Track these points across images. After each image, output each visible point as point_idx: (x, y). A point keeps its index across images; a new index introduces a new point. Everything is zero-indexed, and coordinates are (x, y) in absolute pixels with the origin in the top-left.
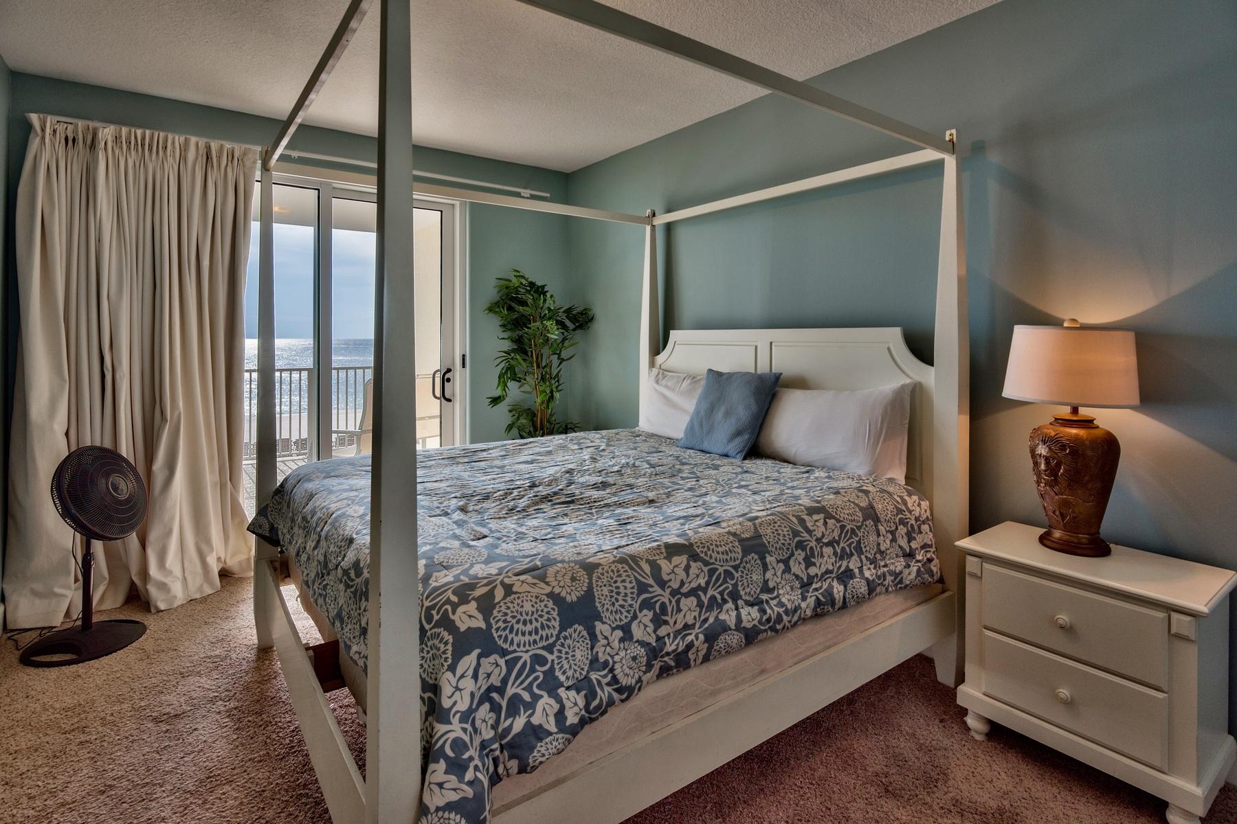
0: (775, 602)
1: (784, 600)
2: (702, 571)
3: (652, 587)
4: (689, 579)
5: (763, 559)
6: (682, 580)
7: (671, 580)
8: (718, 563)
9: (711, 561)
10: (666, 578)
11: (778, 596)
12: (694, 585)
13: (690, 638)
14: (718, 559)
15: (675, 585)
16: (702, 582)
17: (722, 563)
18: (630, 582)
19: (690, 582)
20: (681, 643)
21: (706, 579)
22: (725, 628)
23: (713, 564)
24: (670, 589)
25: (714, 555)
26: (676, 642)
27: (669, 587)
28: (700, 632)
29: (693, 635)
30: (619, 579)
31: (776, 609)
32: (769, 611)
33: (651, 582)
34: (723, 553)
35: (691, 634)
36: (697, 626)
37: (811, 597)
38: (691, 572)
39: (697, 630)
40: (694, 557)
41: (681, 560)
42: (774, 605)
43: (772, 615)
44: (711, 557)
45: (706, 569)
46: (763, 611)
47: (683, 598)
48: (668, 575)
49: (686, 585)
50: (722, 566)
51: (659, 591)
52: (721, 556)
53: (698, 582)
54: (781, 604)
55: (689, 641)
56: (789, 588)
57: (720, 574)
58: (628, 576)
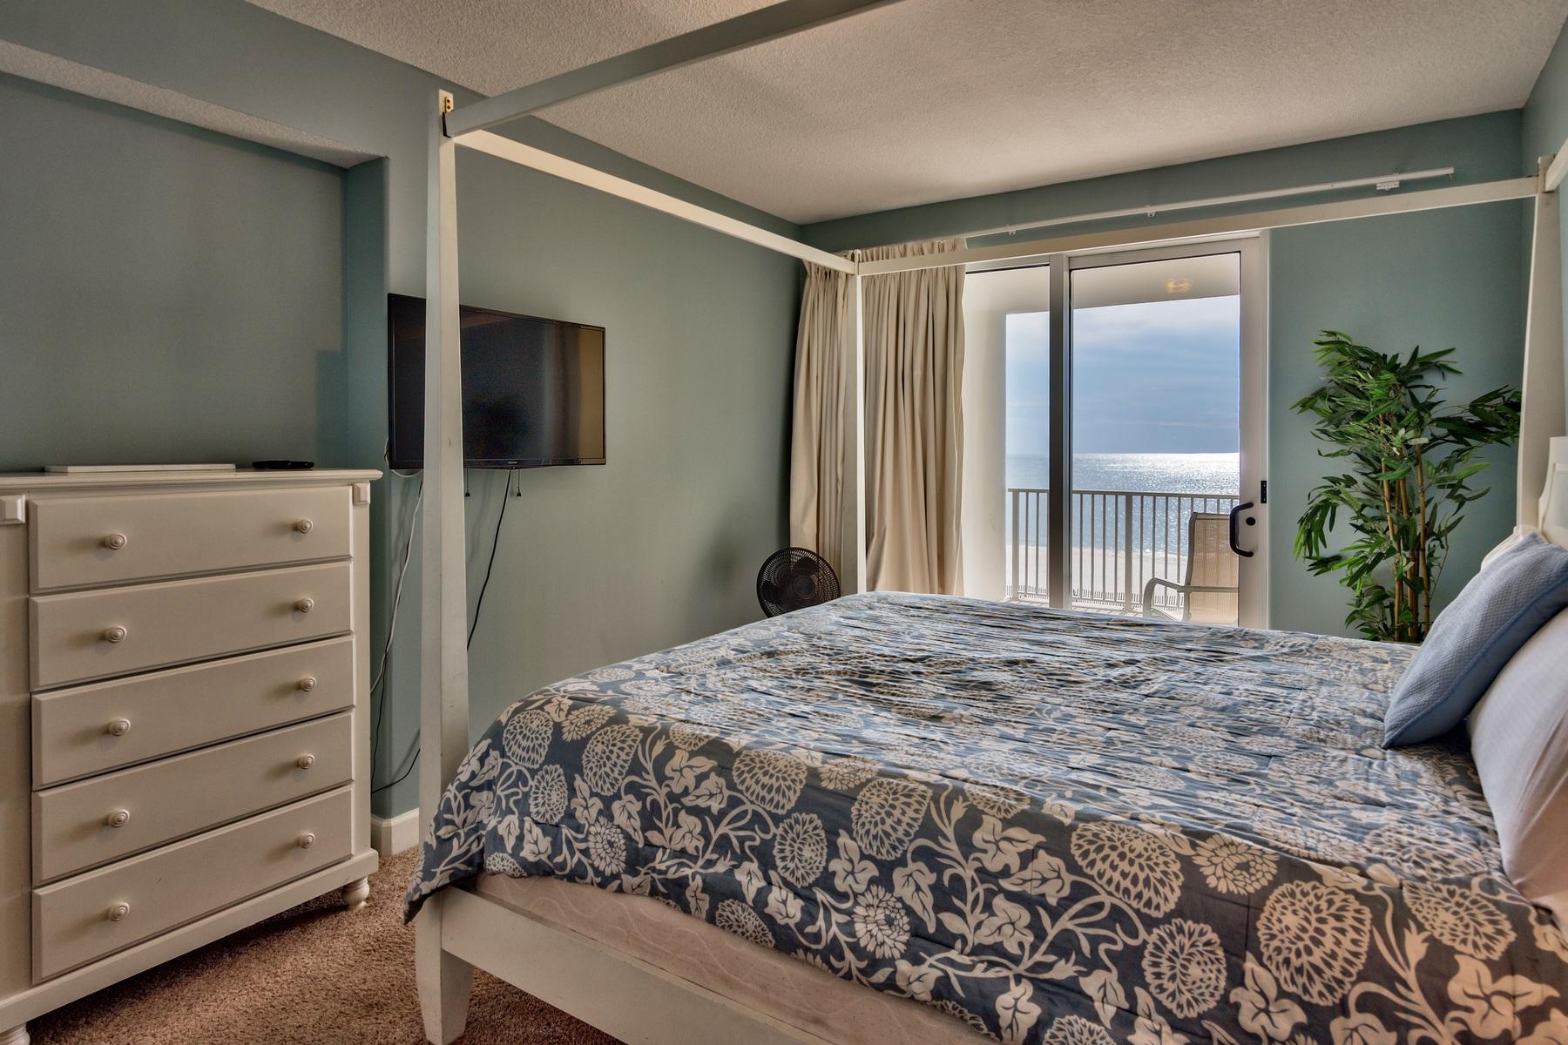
0: (843, 919)
1: (860, 928)
2: (721, 792)
3: (648, 774)
4: (698, 792)
5: (832, 834)
6: (686, 788)
7: (672, 778)
8: (748, 795)
9: (740, 787)
10: (668, 772)
11: (849, 913)
12: (702, 803)
13: (687, 871)
14: (751, 790)
15: (678, 790)
16: (715, 806)
17: (753, 798)
18: (627, 754)
19: (698, 797)
20: (673, 869)
21: (723, 806)
22: (737, 895)
23: (741, 792)
24: (668, 789)
25: (748, 782)
26: (668, 863)
27: (668, 786)
28: (701, 874)
29: (693, 871)
30: (619, 745)
31: (834, 928)
32: (821, 922)
33: (649, 766)
34: (763, 786)
35: (691, 868)
36: (701, 862)
37: (931, 966)
38: (705, 784)
39: (697, 867)
40: (723, 770)
41: (704, 764)
42: (837, 923)
43: (824, 933)
44: (743, 782)
45: (727, 793)
46: (809, 916)
47: (683, 811)
48: (674, 771)
49: (690, 797)
50: (752, 802)
51: (654, 783)
52: (758, 788)
53: (709, 803)
54: (848, 929)
55: (684, 874)
56: (882, 916)
57: (746, 812)
58: (630, 746)
